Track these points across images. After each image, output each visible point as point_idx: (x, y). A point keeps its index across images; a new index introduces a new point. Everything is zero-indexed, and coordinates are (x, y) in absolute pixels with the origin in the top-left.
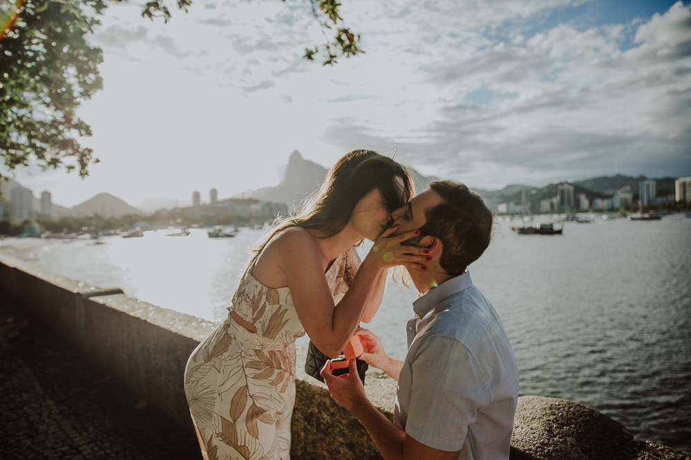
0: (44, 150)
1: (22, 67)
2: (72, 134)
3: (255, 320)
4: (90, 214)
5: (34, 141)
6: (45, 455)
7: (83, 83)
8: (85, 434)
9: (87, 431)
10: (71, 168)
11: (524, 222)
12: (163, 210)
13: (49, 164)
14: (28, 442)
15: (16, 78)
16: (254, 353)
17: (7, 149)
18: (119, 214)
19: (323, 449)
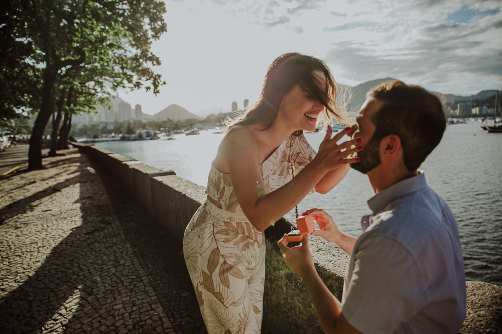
0: (131, 76)
1: (116, 21)
2: (148, 65)
3: (220, 199)
4: (165, 119)
5: (125, 70)
6: (122, 279)
7: (153, 29)
8: (146, 269)
9: (148, 267)
10: (148, 88)
11: (495, 122)
12: (212, 115)
13: (135, 86)
14: (113, 270)
15: (114, 29)
16: (223, 224)
17: (113, 77)
18: (183, 118)
19: (299, 302)
